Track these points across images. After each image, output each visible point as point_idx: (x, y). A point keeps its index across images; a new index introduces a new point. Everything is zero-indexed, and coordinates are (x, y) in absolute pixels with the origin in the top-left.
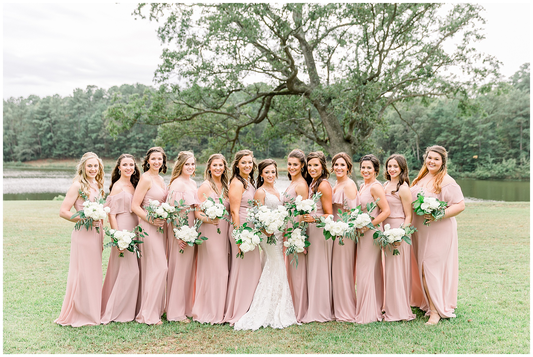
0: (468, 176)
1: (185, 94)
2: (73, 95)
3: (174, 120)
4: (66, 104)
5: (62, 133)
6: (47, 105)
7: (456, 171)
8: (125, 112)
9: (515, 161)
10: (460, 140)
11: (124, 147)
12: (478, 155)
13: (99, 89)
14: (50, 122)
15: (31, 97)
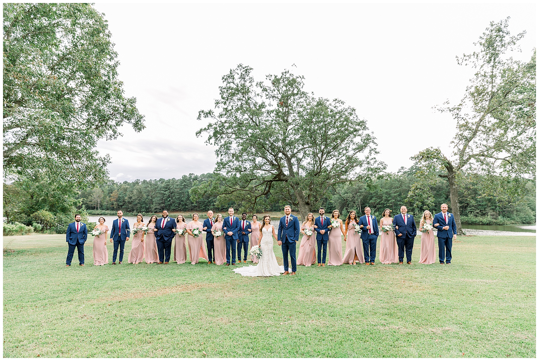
1: (229, 181)
2: (182, 179)
3: (223, 194)
4: (178, 183)
5: (175, 198)
6: (168, 184)
8: (199, 190)
10: (382, 202)
11: (207, 205)
13: (195, 175)
14: (169, 192)
15: (161, 180)
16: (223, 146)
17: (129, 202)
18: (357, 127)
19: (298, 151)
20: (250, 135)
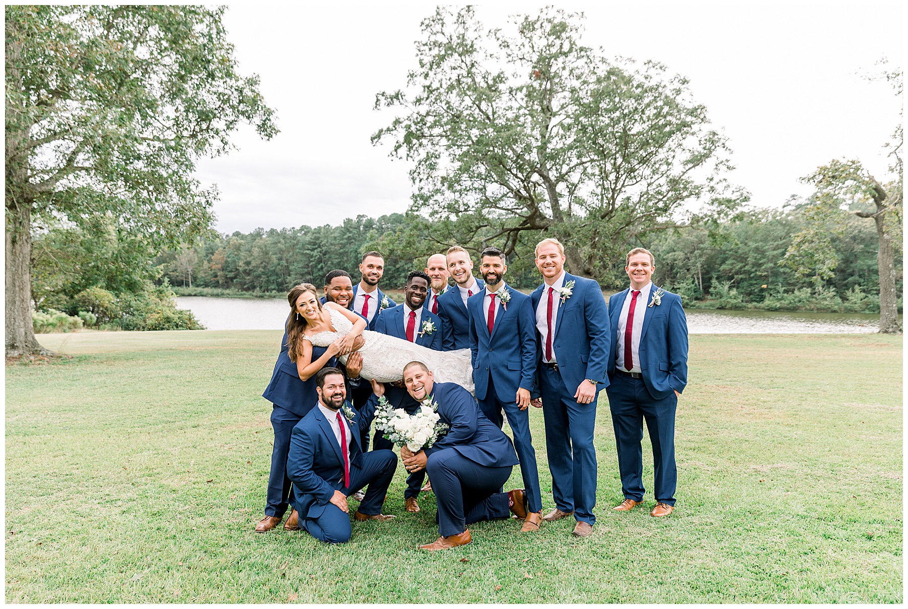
0: (756, 307)
2: (343, 226)
3: (424, 255)
4: (336, 235)
5: (332, 264)
6: (318, 235)
7: (742, 301)
9: (809, 290)
10: (747, 268)
12: (767, 284)
13: (369, 218)
14: (320, 252)
15: (303, 228)
16: (423, 163)
17: (245, 271)
18: (689, 119)
19: (570, 168)
20: (475, 139)
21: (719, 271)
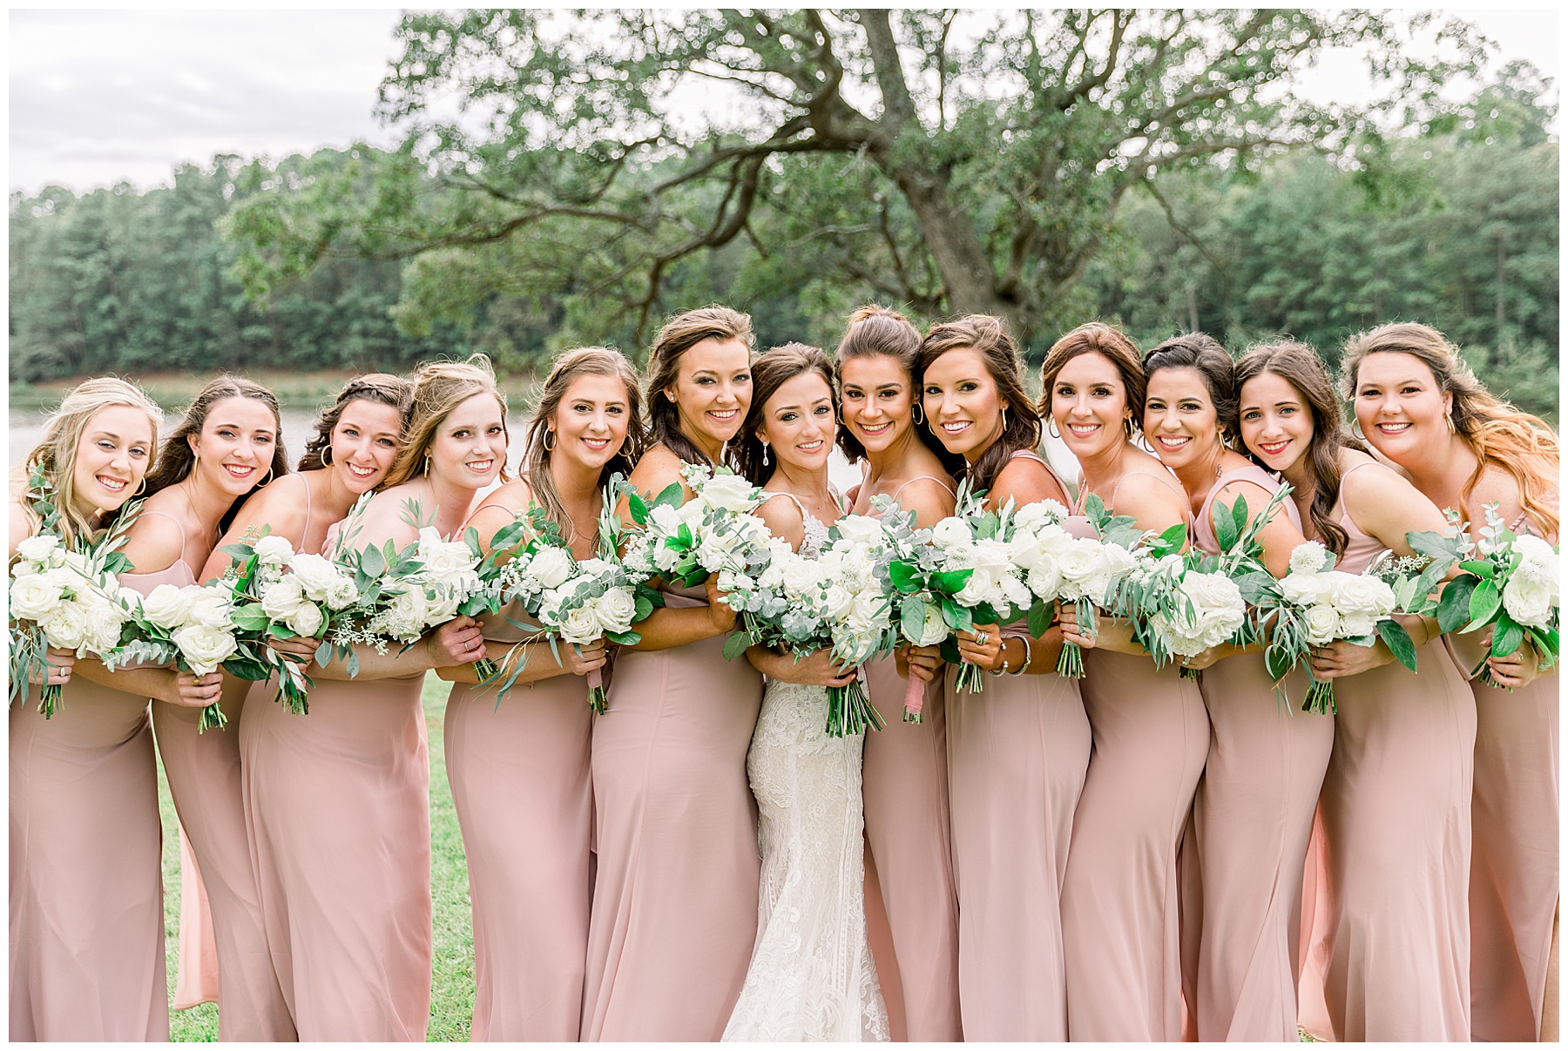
2: (171, 184)
4: (153, 210)
5: (143, 297)
6: (95, 213)
9: (1483, 352)
10: (1320, 293)
13: (249, 163)
14: (106, 263)
15: (48, 193)
21: (1243, 303)
